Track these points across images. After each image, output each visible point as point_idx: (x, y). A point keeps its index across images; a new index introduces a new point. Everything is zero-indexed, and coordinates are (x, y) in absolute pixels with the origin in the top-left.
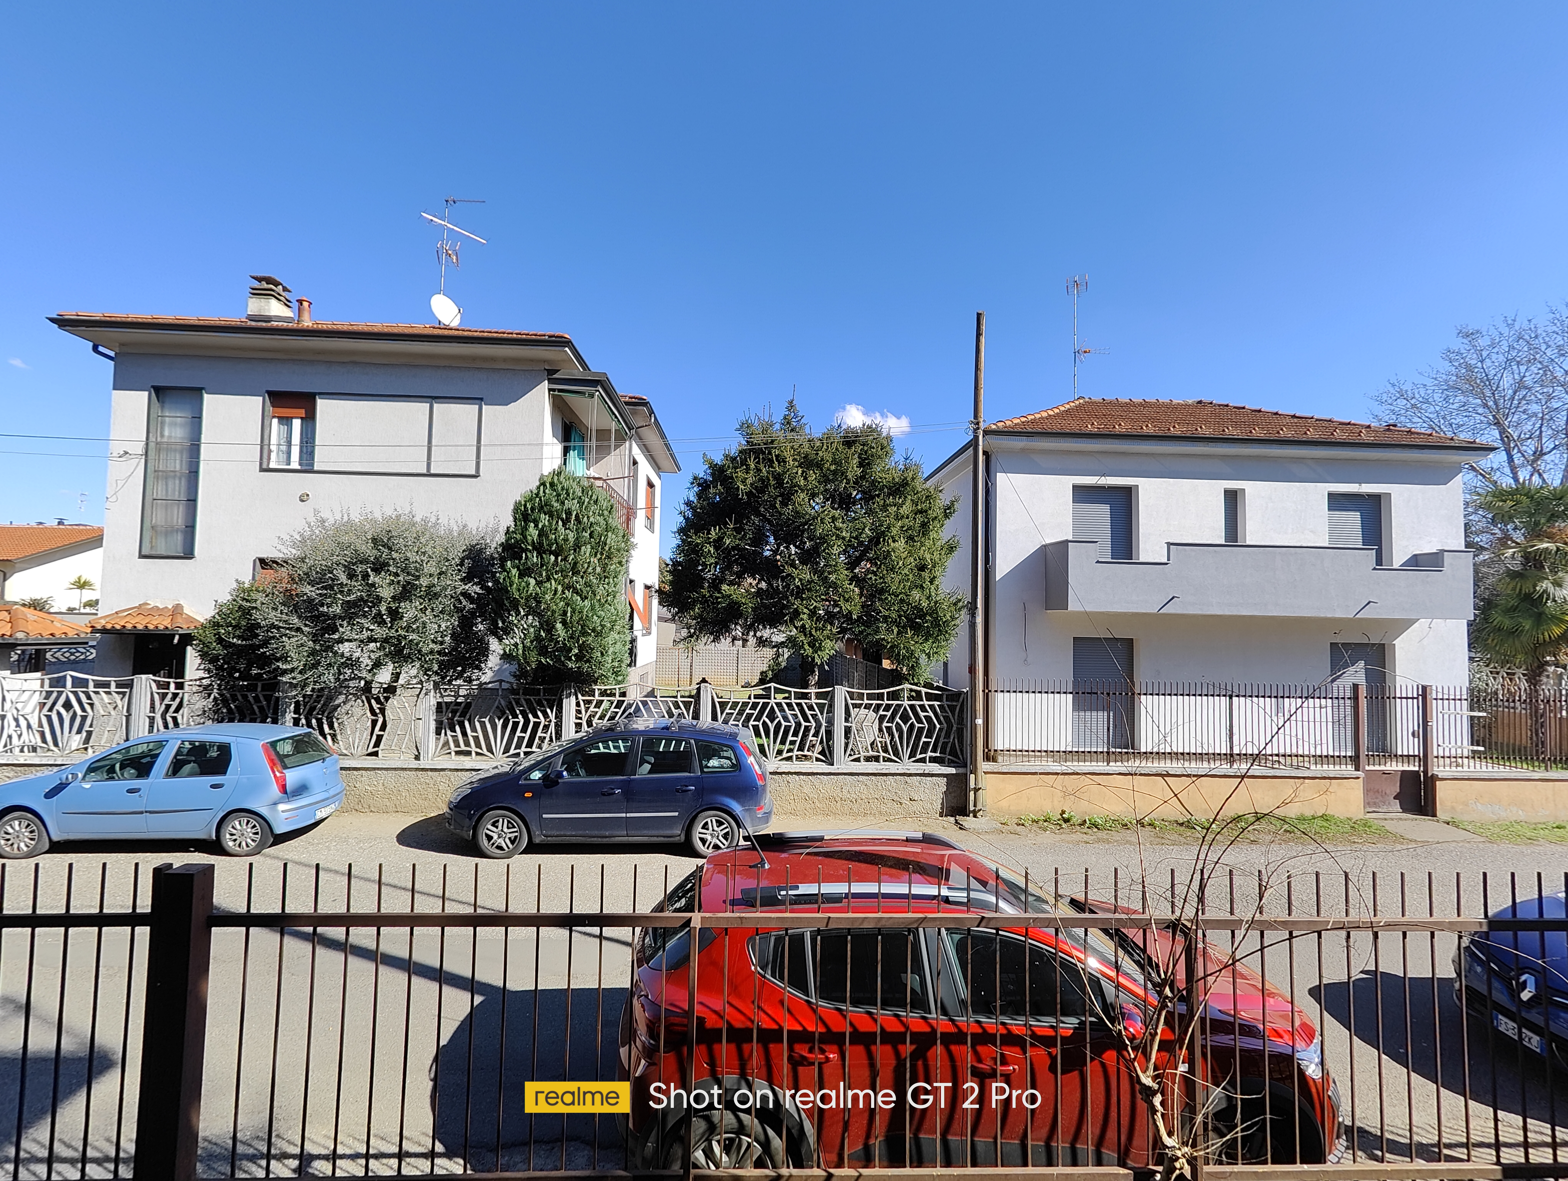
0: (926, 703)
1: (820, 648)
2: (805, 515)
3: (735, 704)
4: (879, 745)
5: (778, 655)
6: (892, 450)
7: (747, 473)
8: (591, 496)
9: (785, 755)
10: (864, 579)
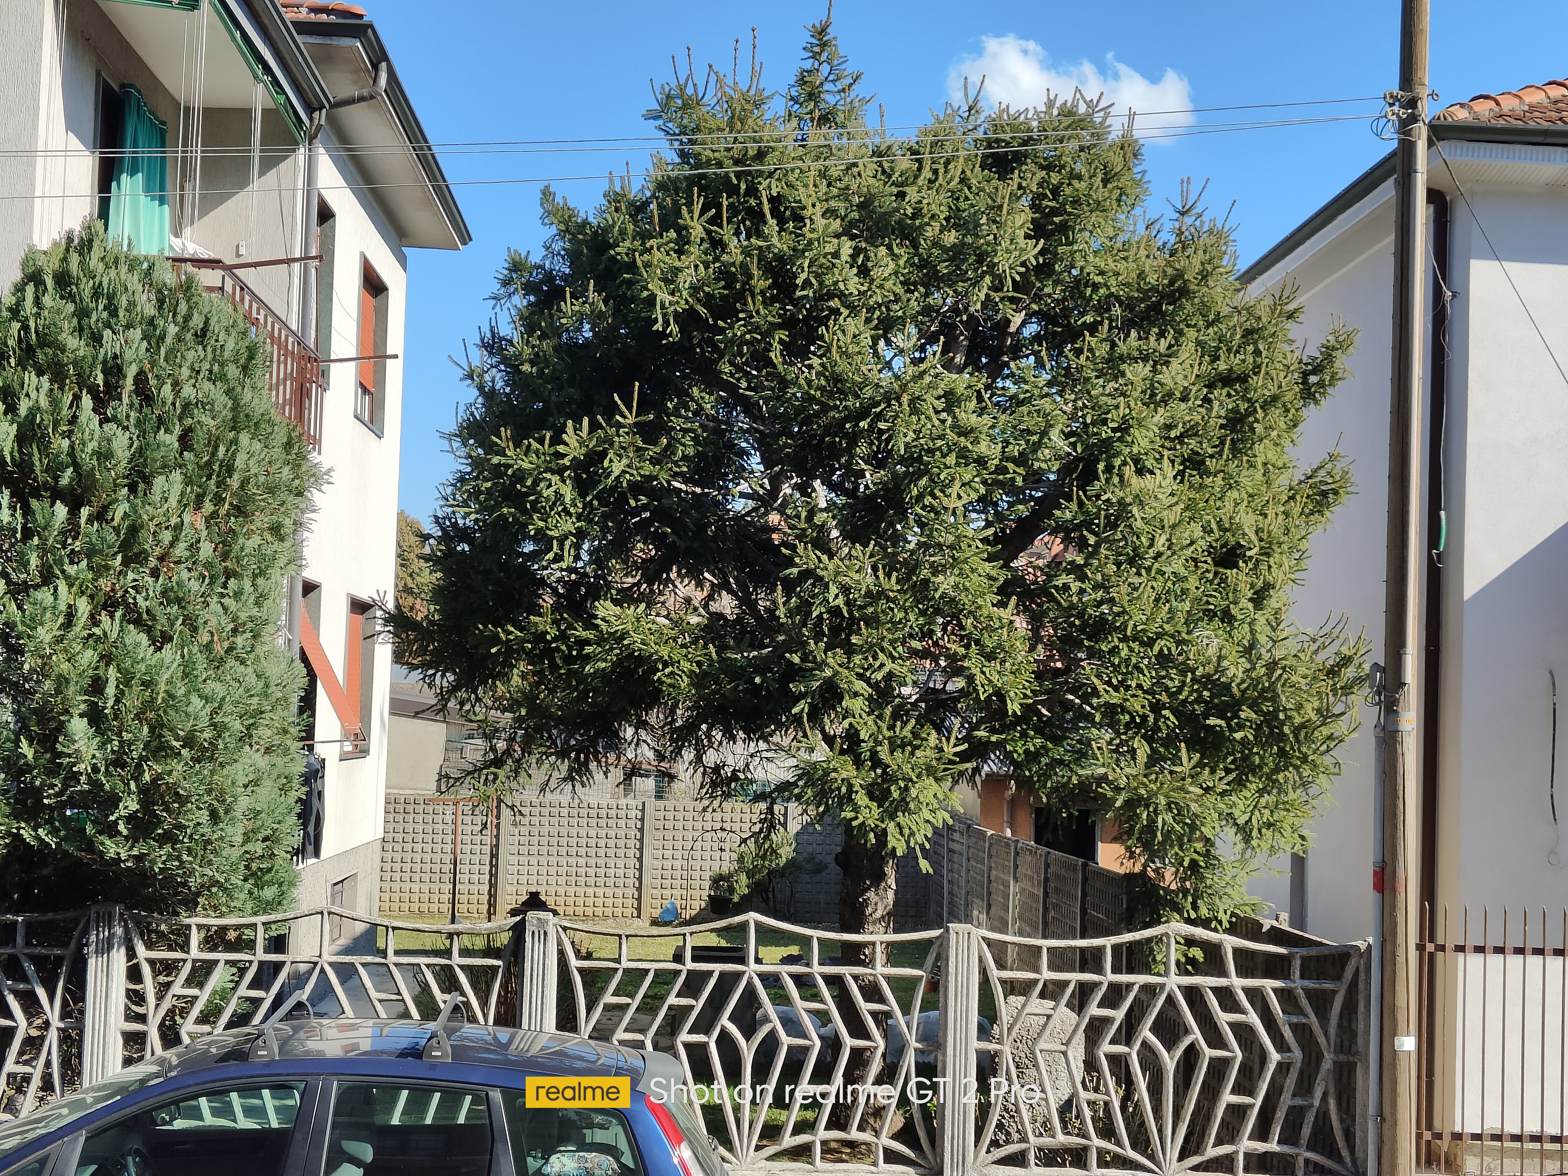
0: (1237, 983)
1: (903, 805)
2: (862, 386)
3: (634, 977)
4: (1087, 1113)
5: (770, 823)
6: (1138, 183)
7: (680, 252)
8: (187, 318)
9: (788, 1141)
10: (1044, 591)
